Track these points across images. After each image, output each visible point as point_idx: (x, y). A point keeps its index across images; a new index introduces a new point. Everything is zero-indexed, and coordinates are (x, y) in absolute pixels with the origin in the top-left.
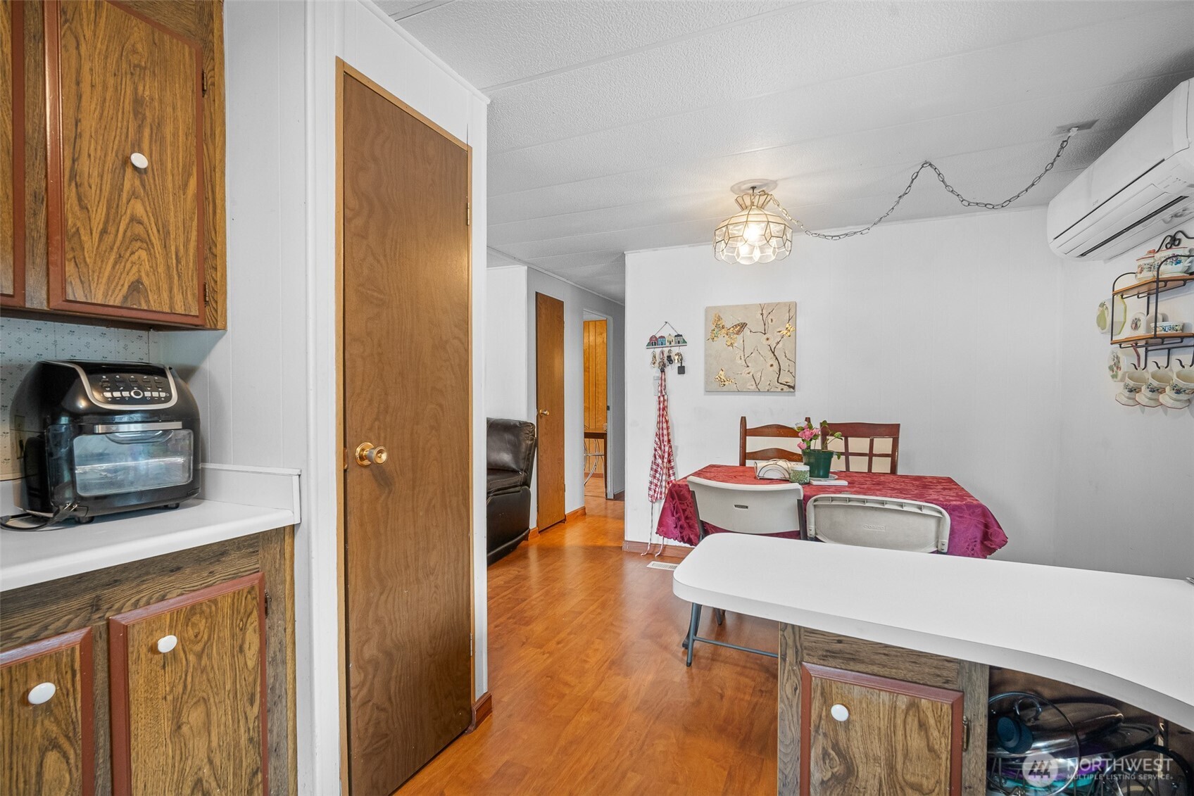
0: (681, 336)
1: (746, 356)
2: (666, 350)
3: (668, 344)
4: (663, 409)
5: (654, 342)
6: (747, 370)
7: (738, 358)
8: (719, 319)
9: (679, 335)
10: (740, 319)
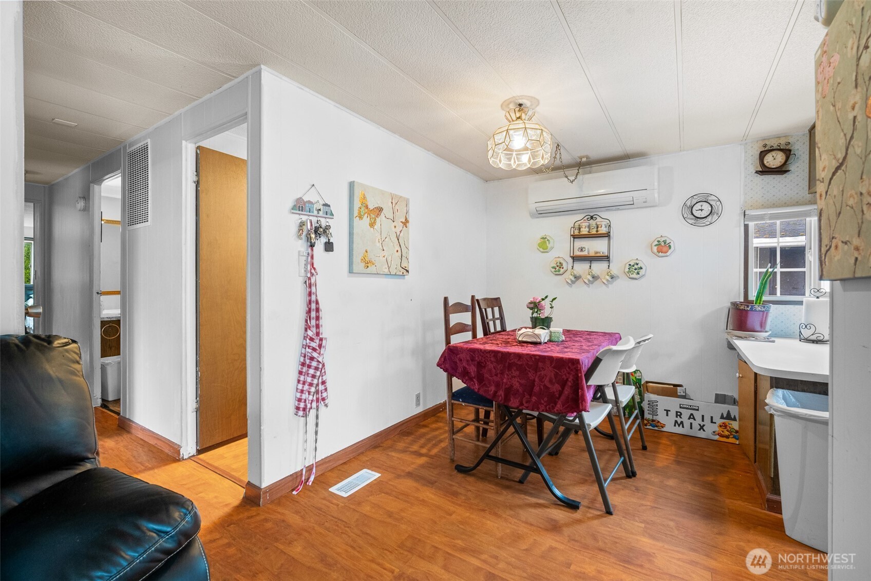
0: (329, 206)
1: (382, 240)
2: (314, 220)
3: (315, 213)
4: (309, 285)
5: (300, 206)
6: (382, 253)
7: (377, 241)
8: (365, 198)
9: (326, 205)
10: (379, 202)
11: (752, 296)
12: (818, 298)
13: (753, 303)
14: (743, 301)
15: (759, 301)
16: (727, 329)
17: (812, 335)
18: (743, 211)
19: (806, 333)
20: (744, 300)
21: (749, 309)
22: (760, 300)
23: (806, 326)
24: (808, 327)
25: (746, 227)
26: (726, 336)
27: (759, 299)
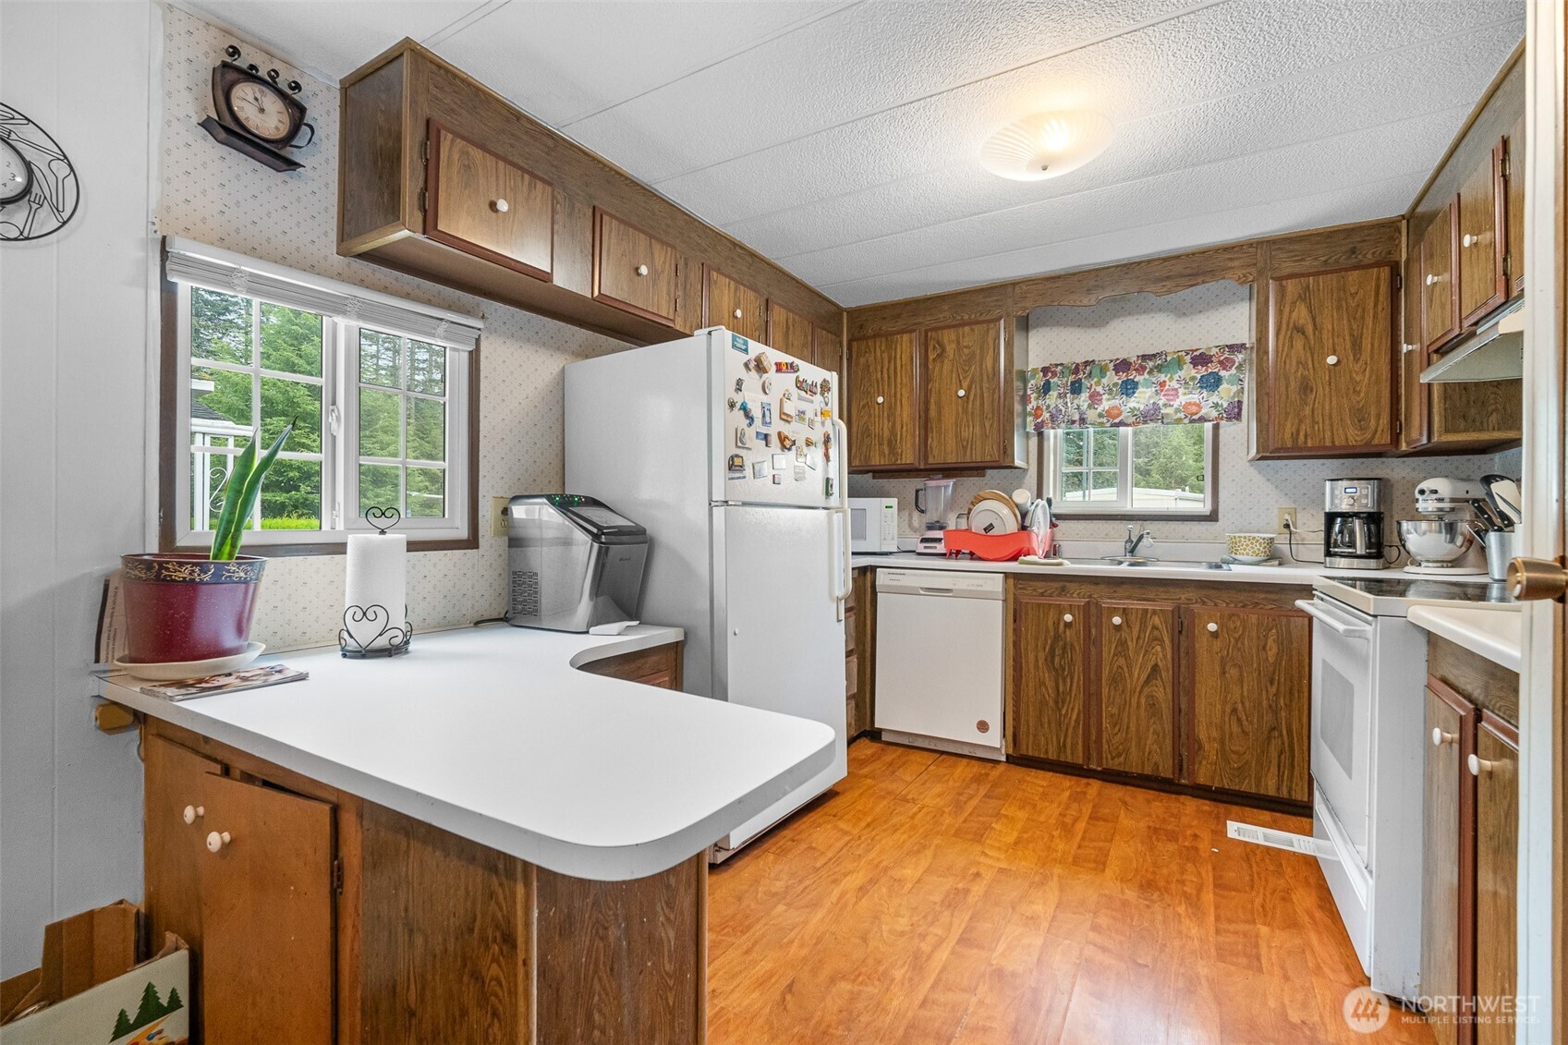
11: (198, 529)
12: (383, 532)
13: (208, 557)
14: (156, 551)
15: (227, 549)
16: (97, 661)
17: (380, 635)
18: (159, 236)
19: (365, 633)
20: (160, 549)
21: (206, 578)
22: (233, 546)
23: (364, 614)
24: (370, 615)
25: (168, 293)
26: (94, 686)
27: (229, 541)
